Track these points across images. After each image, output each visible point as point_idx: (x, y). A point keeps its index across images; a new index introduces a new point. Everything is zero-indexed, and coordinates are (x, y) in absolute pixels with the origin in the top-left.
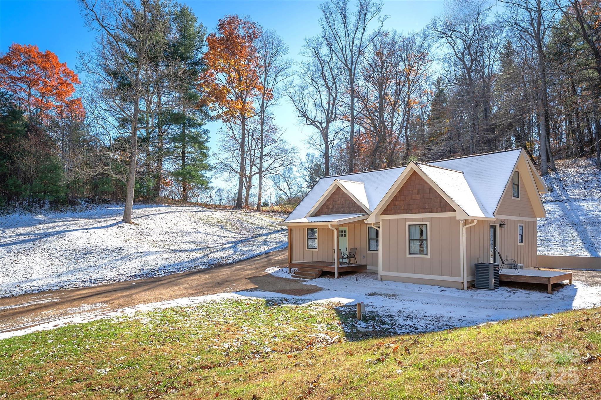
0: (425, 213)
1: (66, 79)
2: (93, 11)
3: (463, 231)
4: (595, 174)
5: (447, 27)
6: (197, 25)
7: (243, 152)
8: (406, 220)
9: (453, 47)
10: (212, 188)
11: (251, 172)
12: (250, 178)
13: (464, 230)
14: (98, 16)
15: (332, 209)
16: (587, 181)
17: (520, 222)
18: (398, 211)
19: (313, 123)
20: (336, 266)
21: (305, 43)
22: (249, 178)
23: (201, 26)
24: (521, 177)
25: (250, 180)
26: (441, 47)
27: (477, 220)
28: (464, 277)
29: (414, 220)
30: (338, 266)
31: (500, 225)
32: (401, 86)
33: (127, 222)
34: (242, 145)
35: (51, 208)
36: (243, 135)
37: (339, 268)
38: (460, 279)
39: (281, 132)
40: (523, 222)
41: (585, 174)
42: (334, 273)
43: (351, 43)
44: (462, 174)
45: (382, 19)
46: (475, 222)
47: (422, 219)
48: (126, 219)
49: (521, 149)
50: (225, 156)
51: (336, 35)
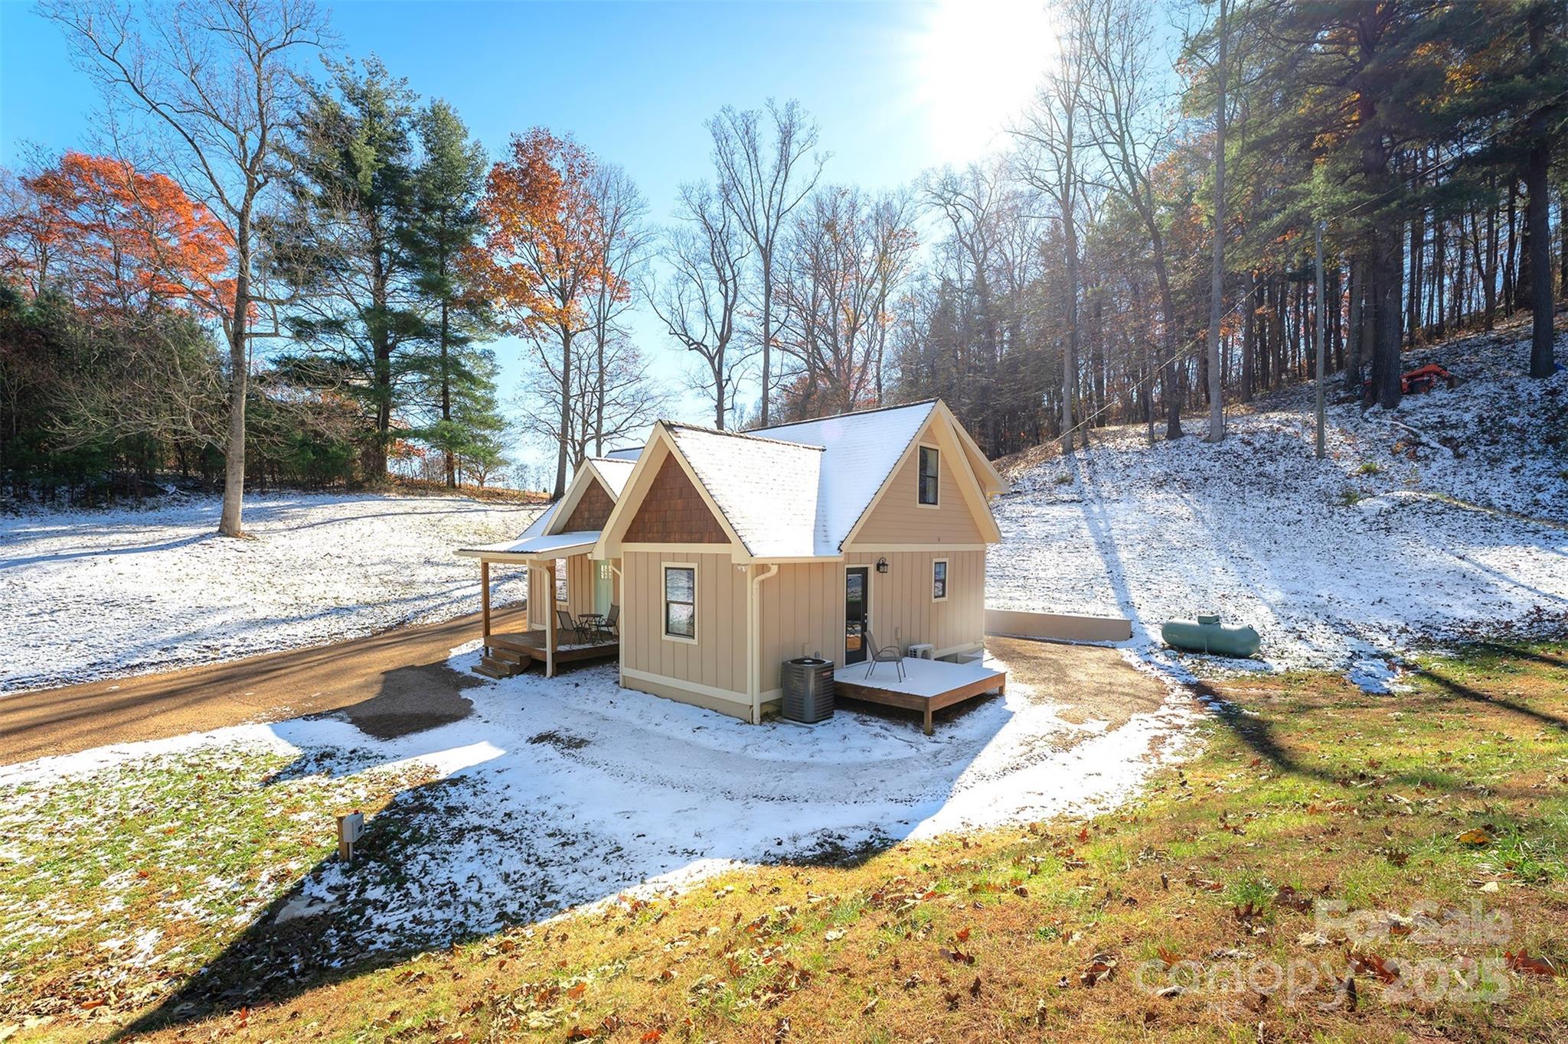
0: (691, 542)
1: (210, 236)
2: (114, 60)
3: (753, 588)
4: (1143, 454)
5: (945, 186)
6: (467, 142)
7: (566, 396)
8: (661, 556)
9: (956, 223)
10: (505, 463)
11: (584, 435)
12: (582, 445)
13: (756, 586)
14: (131, 74)
15: (589, 518)
16: (1128, 467)
17: (939, 554)
18: (650, 536)
19: (699, 346)
20: (548, 649)
21: (678, 192)
22: (579, 444)
23: (477, 145)
24: (945, 461)
25: (582, 449)
26: (939, 223)
27: (779, 565)
28: (753, 694)
29: (674, 557)
30: (553, 647)
31: (878, 566)
32: (866, 287)
33: (228, 536)
34: (566, 383)
35: (74, 502)
36: (567, 364)
37: (555, 654)
38: (744, 699)
39: (646, 363)
40: (946, 554)
41: (1127, 453)
42: (545, 664)
43: (767, 200)
44: (819, 453)
45: (820, 159)
46: (774, 570)
47: (687, 557)
48: (227, 529)
49: (936, 401)
50: (535, 403)
51: (736, 182)
